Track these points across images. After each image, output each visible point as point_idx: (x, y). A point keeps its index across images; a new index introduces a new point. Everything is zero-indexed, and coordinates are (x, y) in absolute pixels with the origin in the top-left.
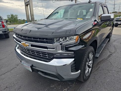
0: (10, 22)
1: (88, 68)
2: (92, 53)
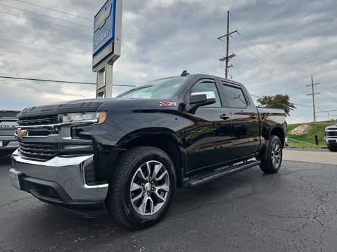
1: (147, 198)
2: (162, 165)
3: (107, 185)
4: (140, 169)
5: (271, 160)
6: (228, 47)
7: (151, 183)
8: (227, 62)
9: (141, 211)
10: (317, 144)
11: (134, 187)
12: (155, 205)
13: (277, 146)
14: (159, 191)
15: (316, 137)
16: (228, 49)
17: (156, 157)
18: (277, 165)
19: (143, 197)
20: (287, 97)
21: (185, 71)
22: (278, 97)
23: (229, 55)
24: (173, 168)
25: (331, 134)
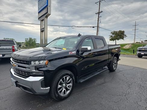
0: (27, 45)
1: (64, 89)
2: (69, 77)
3: (49, 88)
4: (61, 80)
5: (113, 67)
6: (99, 8)
7: (65, 83)
8: (99, 14)
9: (62, 95)
10: (134, 53)
11: (59, 86)
12: (67, 91)
13: (116, 61)
14: (68, 87)
15: (134, 50)
16: (99, 9)
17: (67, 74)
18: (115, 68)
19: (62, 89)
20: (124, 32)
21: (79, 34)
22: (120, 31)
23: (100, 11)
24: (73, 77)
25: (140, 51)
